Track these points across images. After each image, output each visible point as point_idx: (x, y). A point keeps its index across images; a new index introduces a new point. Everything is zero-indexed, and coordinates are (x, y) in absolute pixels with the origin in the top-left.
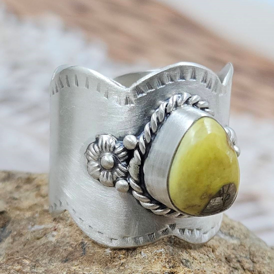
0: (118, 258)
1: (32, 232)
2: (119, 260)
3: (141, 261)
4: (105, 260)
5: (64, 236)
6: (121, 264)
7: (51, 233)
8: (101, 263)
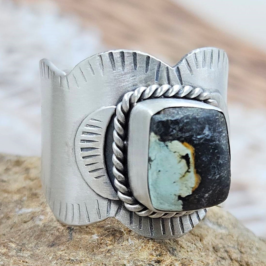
0: (105, 244)
1: (19, 215)
2: (105, 246)
3: (128, 248)
4: (91, 246)
5: (51, 221)
6: (107, 251)
7: (38, 217)
8: (88, 249)
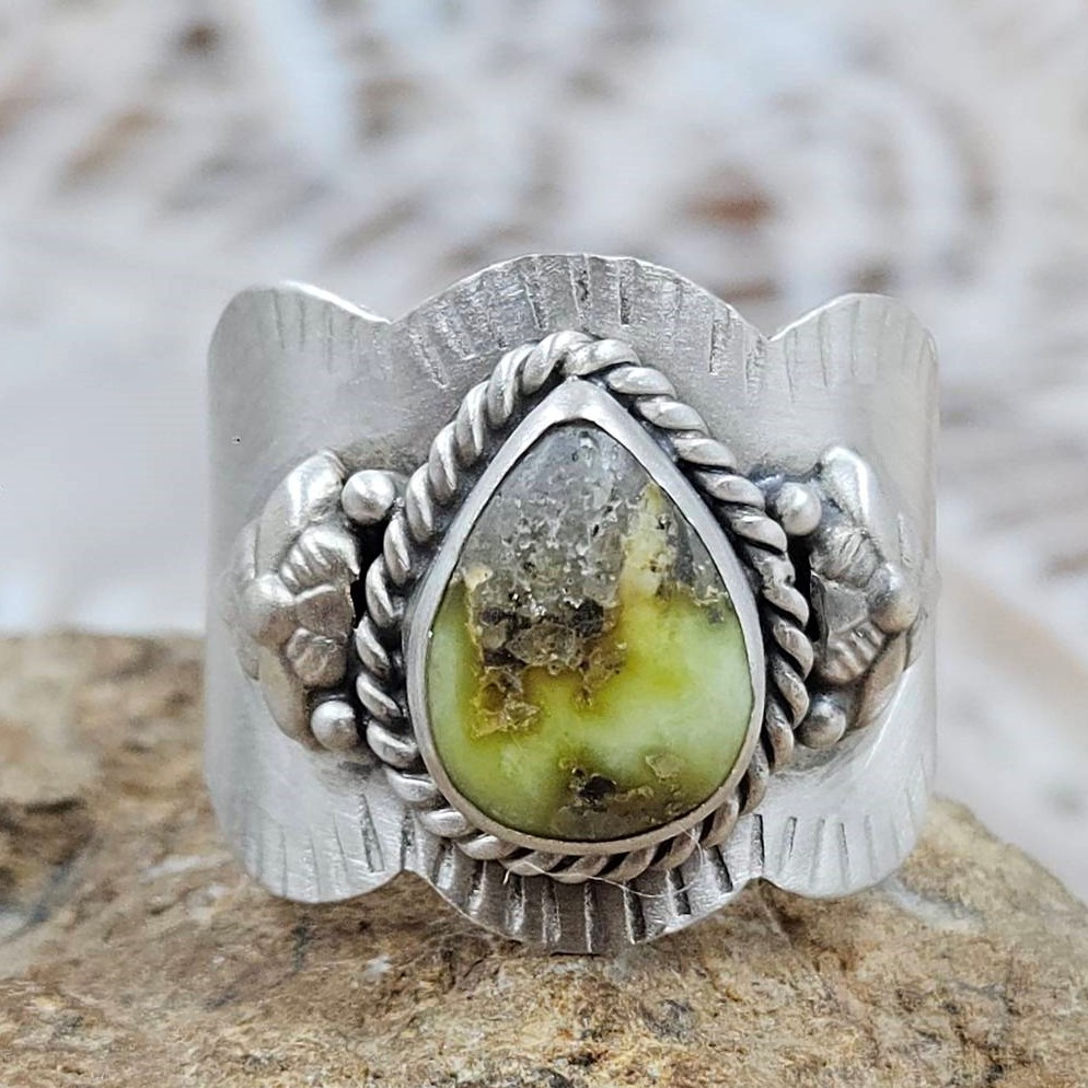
0: (411, 995)
2: (411, 1000)
3: (489, 1008)
4: (355, 1003)
6: (408, 1020)
7: (205, 890)
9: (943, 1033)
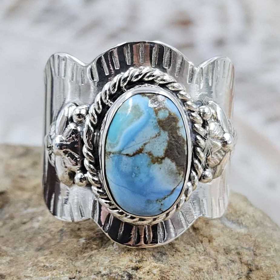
9: (236, 260)
